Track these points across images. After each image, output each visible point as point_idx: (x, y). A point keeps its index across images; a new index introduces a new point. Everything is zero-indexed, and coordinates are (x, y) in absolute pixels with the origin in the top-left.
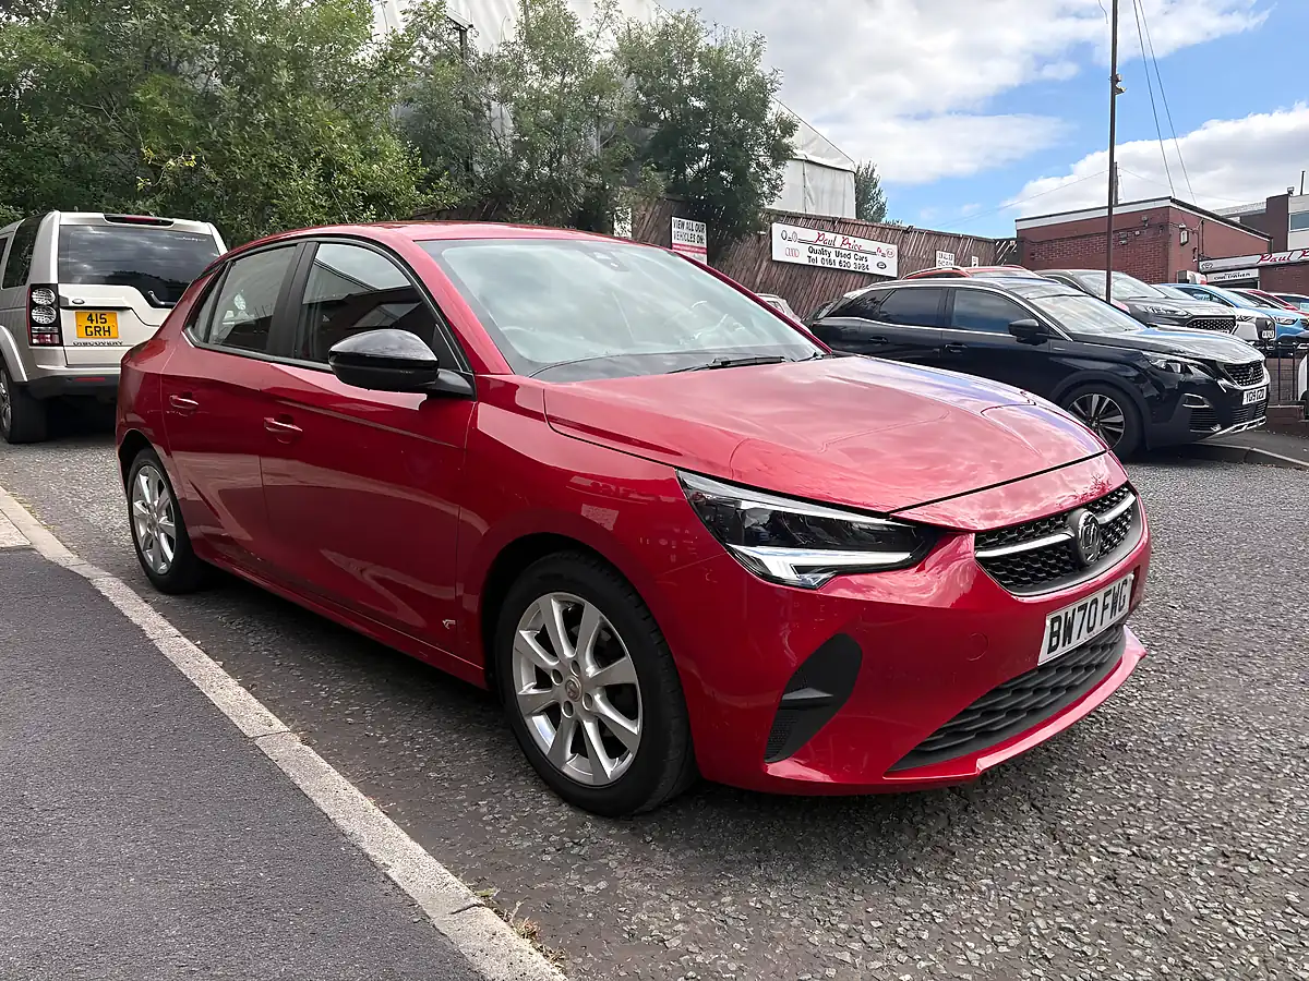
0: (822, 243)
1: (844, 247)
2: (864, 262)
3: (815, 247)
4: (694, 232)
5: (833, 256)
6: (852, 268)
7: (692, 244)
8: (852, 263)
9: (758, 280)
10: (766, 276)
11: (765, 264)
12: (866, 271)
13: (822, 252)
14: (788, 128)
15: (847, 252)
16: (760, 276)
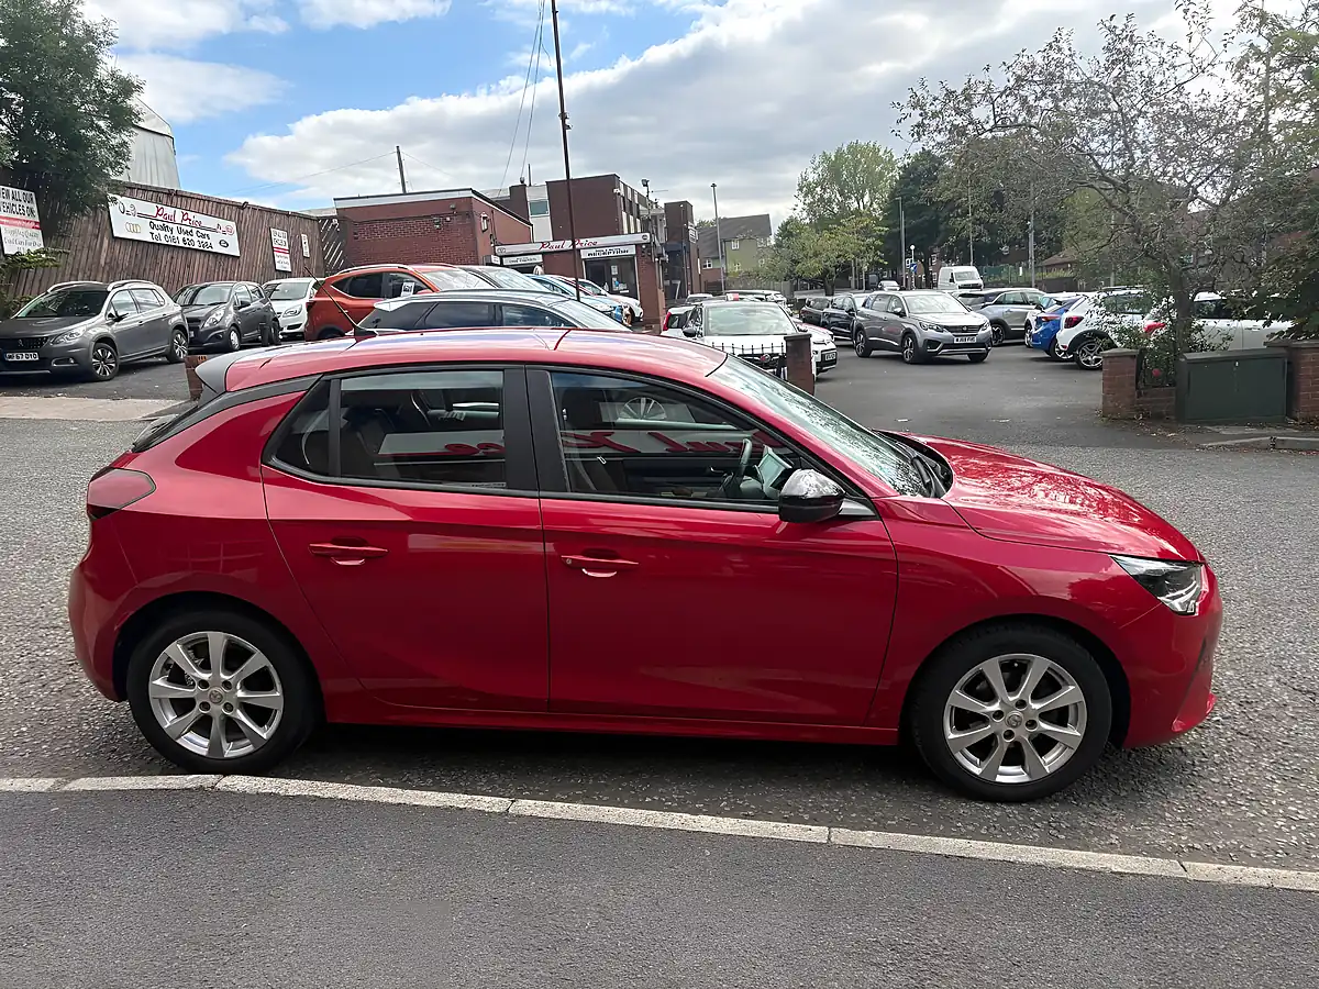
0: (161, 218)
1: (184, 222)
2: (206, 240)
3: (156, 222)
4: (22, 203)
5: (175, 234)
6: (196, 247)
7: (23, 217)
8: (196, 241)
9: (102, 262)
10: (110, 255)
11: (106, 242)
12: (210, 249)
13: (164, 228)
14: (127, 88)
15: (189, 229)
16: (104, 255)
